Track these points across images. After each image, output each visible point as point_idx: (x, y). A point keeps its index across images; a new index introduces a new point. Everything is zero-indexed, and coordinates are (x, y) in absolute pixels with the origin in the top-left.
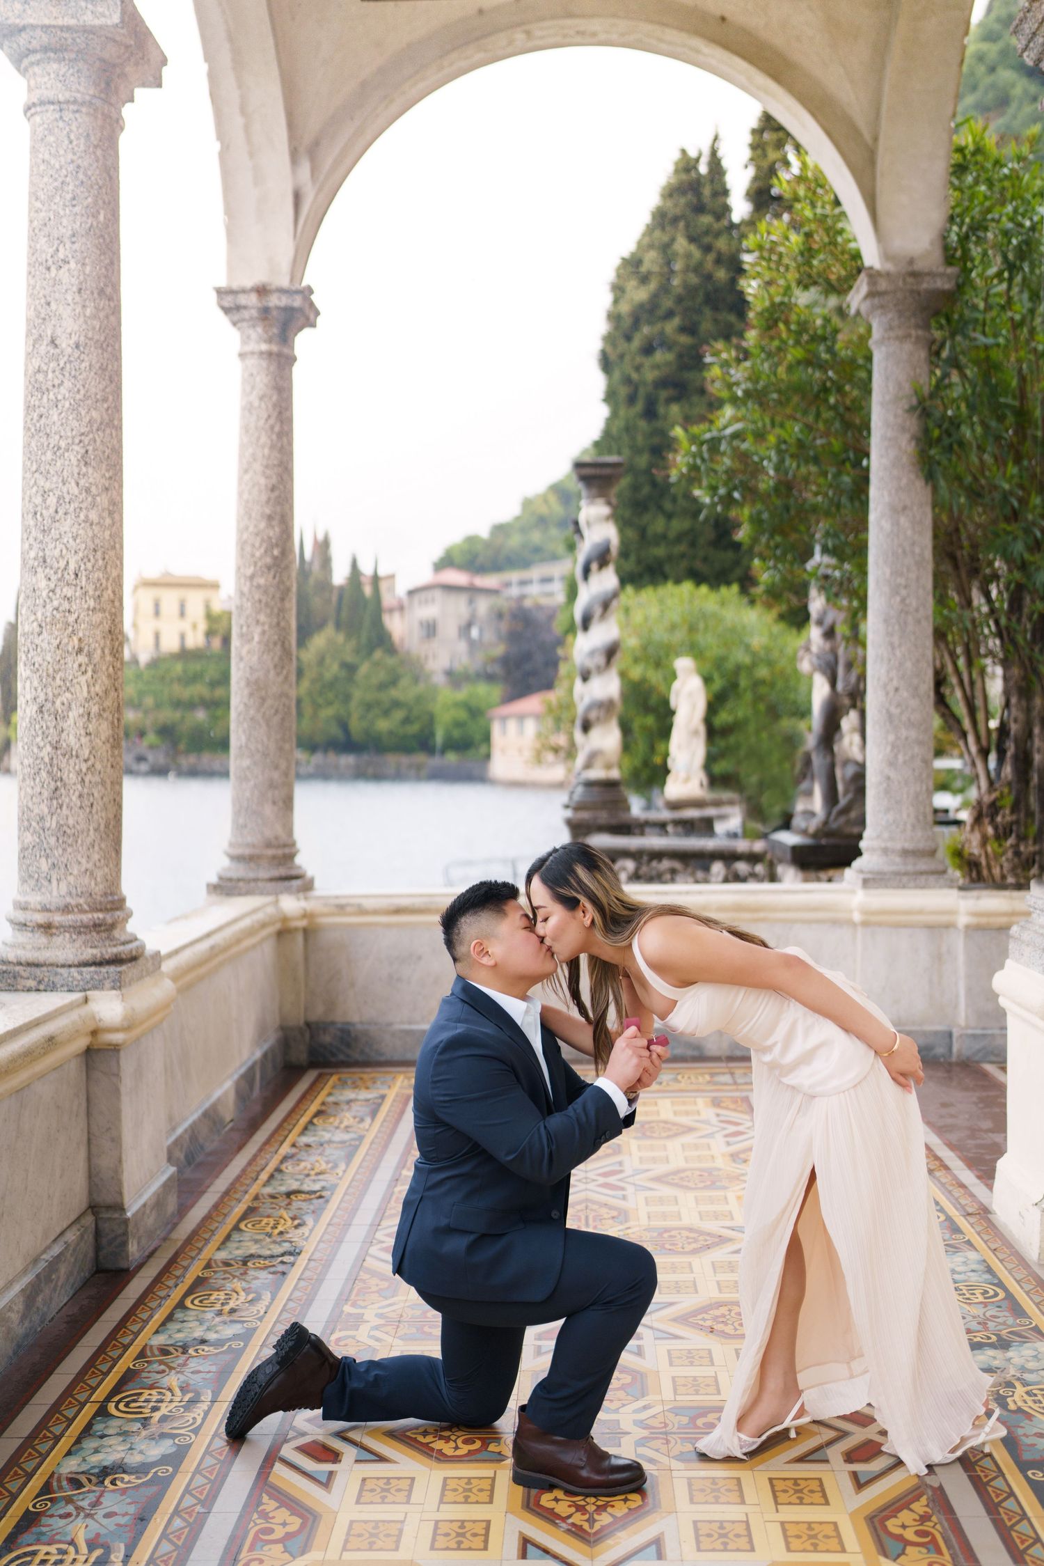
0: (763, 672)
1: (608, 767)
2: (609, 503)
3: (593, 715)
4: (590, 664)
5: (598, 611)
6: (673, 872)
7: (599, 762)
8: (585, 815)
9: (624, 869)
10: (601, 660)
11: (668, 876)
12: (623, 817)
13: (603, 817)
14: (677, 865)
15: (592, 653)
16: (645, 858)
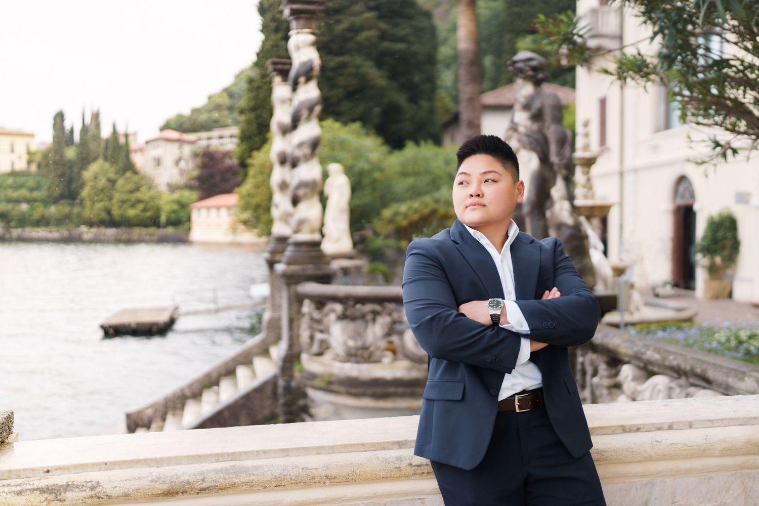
0: (377, 175)
1: (312, 232)
2: (313, 33)
3: (301, 192)
4: (299, 153)
5: (305, 113)
6: (375, 314)
7: (305, 228)
8: (295, 268)
9: (333, 311)
10: (306, 150)
11: (369, 317)
12: (325, 270)
13: (310, 269)
14: (377, 307)
15: (300, 145)
16: (351, 303)
